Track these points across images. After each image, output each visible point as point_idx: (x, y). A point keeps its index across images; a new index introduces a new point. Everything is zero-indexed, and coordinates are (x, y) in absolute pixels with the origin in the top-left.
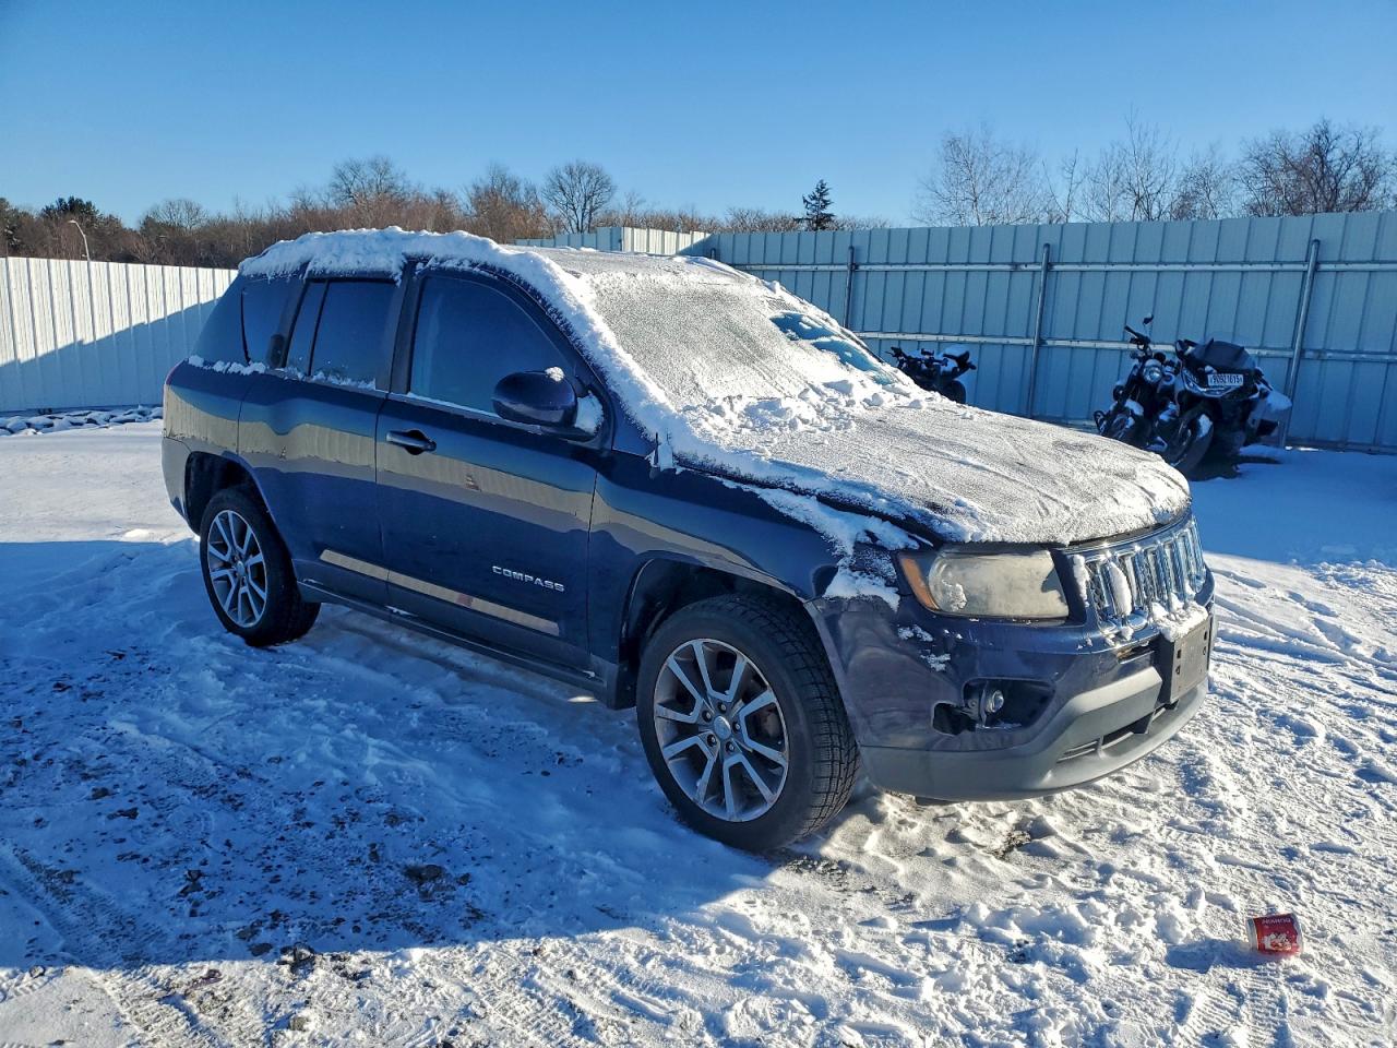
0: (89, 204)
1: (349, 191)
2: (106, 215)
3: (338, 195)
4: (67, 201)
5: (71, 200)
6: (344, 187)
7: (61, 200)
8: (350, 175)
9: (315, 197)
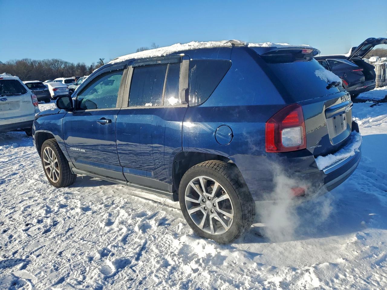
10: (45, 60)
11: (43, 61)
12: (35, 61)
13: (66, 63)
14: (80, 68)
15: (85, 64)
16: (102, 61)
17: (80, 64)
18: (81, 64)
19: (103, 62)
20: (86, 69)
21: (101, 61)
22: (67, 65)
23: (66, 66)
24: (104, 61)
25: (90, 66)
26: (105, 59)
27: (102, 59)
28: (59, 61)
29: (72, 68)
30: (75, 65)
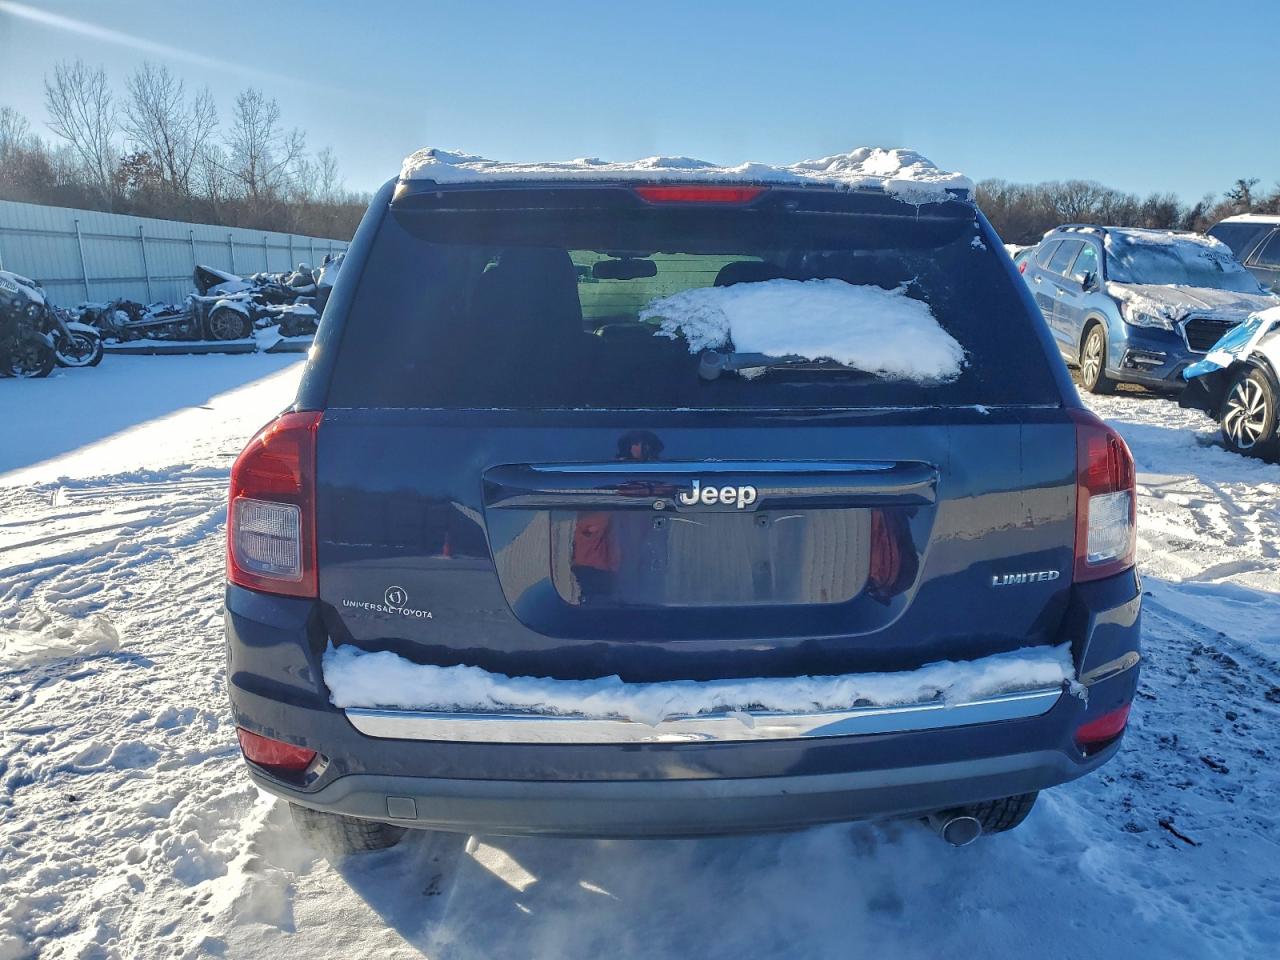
10: (1044, 184)
11: (1039, 189)
12: (1012, 189)
13: (1111, 194)
14: (1154, 213)
15: (1178, 200)
16: (1247, 191)
17: (1160, 199)
18: (1160, 202)
19: (1250, 193)
20: (1177, 215)
21: (1244, 188)
22: (1113, 202)
23: (1106, 205)
24: (1254, 190)
25: (1193, 208)
26: (1258, 180)
27: (1247, 181)
28: (1087, 189)
29: (1126, 214)
30: (1141, 203)
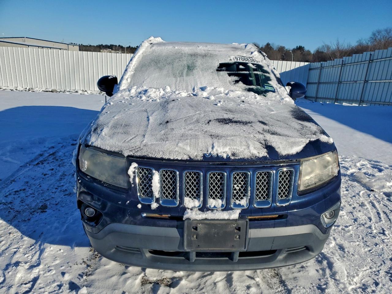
0: (304, 47)
1: (375, 39)
2: (307, 50)
3: (372, 41)
4: (298, 47)
5: (300, 46)
6: (374, 38)
7: (297, 47)
8: (377, 34)
9: (364, 42)
